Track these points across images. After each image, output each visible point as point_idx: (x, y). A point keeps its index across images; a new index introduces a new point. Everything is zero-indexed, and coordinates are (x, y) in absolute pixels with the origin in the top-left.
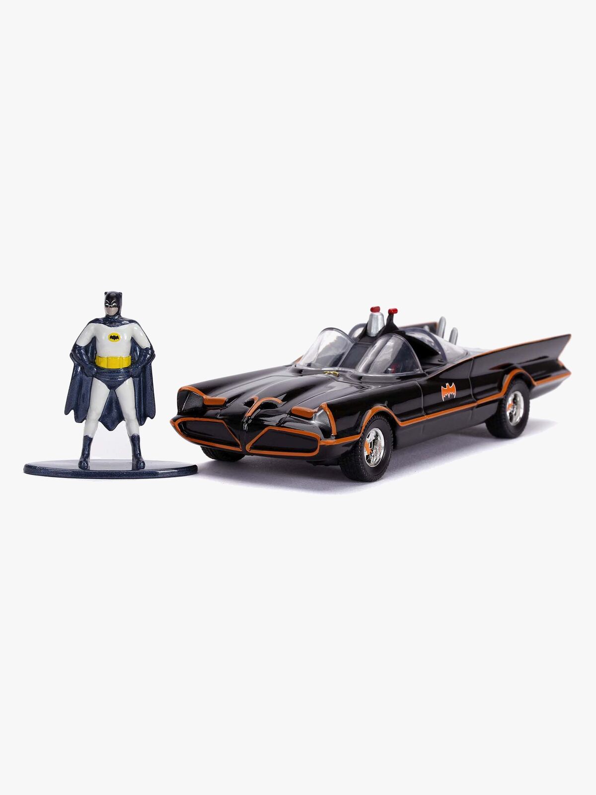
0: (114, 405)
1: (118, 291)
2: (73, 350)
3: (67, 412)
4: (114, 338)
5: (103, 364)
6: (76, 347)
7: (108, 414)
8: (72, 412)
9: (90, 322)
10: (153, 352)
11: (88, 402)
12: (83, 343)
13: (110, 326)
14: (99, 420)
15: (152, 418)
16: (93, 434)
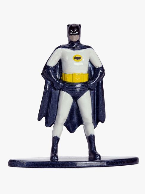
0: (75, 112)
1: (78, 23)
2: (43, 70)
3: (39, 119)
4: (78, 58)
5: (69, 79)
6: (46, 67)
7: (71, 119)
8: (44, 118)
9: (57, 48)
10: (103, 70)
11: (56, 110)
12: (52, 64)
13: (74, 50)
14: (64, 125)
15: (103, 122)
16: (60, 135)
